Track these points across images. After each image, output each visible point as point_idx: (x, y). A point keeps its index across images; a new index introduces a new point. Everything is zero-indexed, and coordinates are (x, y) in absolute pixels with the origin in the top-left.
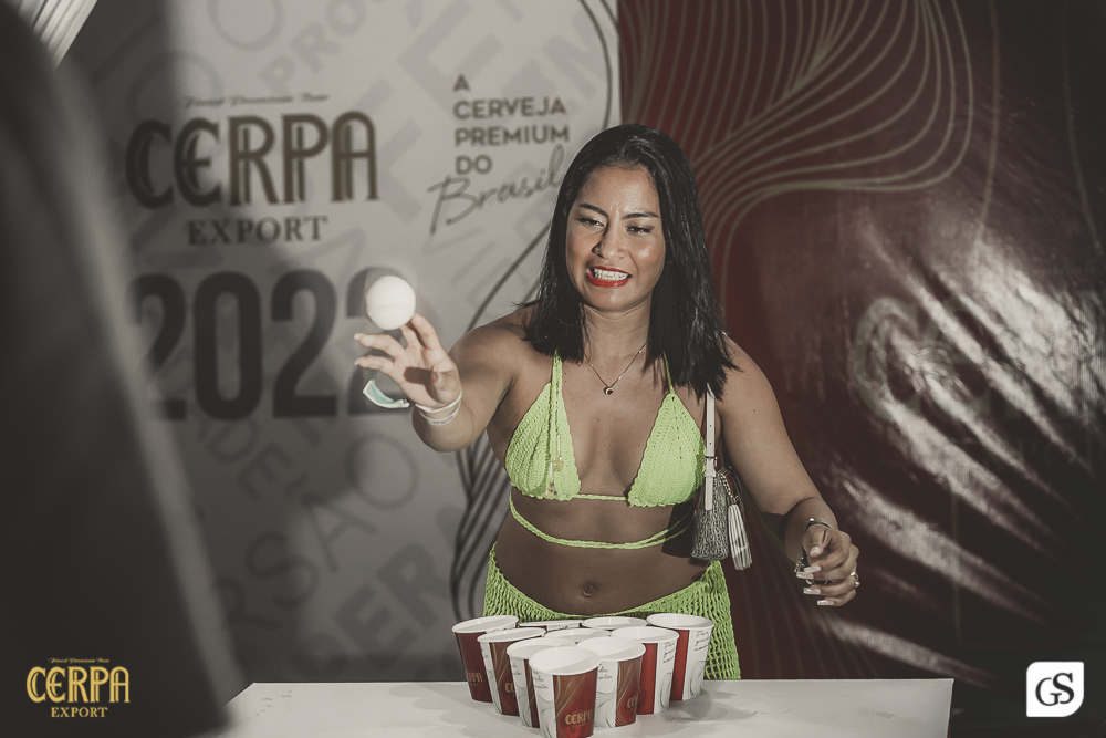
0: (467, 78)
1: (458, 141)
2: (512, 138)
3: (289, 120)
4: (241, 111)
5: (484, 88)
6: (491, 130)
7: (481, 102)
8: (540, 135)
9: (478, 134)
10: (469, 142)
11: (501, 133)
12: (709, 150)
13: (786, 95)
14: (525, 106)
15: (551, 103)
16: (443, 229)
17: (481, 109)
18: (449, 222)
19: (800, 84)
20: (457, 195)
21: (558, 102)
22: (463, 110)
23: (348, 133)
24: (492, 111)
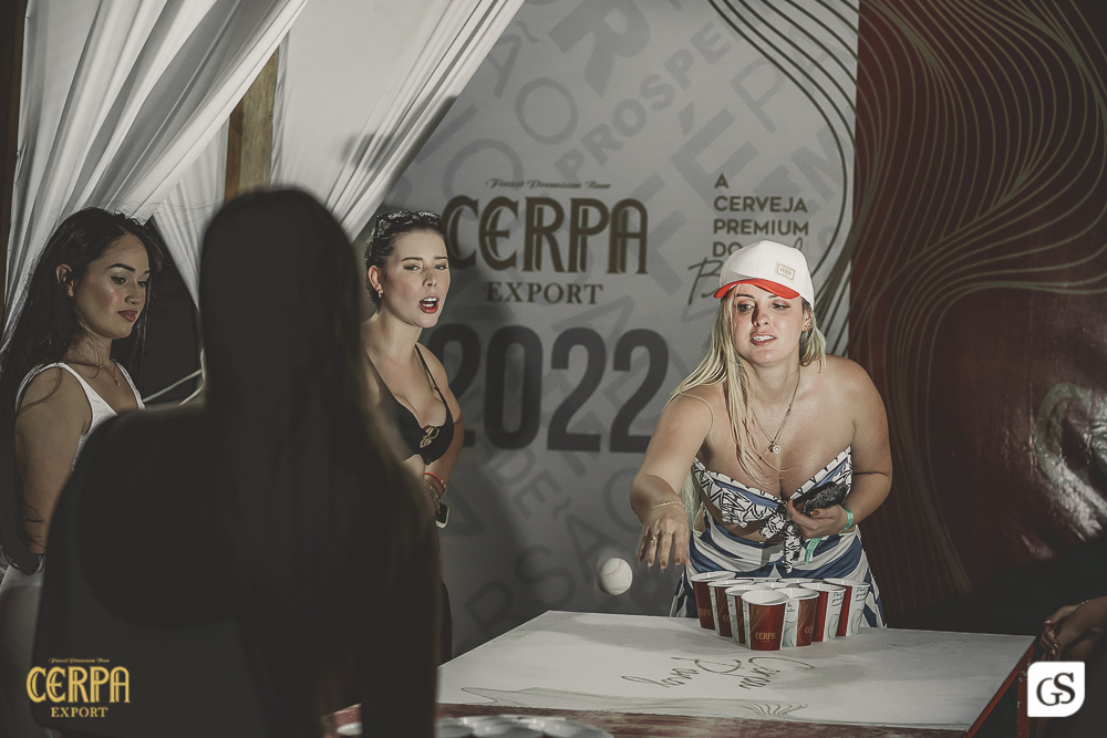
0: (726, 177)
1: (716, 229)
2: (761, 230)
3: (576, 203)
4: (537, 193)
5: (740, 186)
6: (743, 221)
7: (738, 198)
8: (784, 229)
9: (733, 224)
10: (726, 229)
11: (752, 225)
12: (925, 250)
13: (992, 209)
14: (773, 203)
15: (795, 204)
16: (698, 300)
17: (738, 204)
18: (704, 296)
19: (1004, 200)
20: (712, 274)
21: (801, 201)
22: (722, 204)
23: (626, 215)
24: (745, 205)
